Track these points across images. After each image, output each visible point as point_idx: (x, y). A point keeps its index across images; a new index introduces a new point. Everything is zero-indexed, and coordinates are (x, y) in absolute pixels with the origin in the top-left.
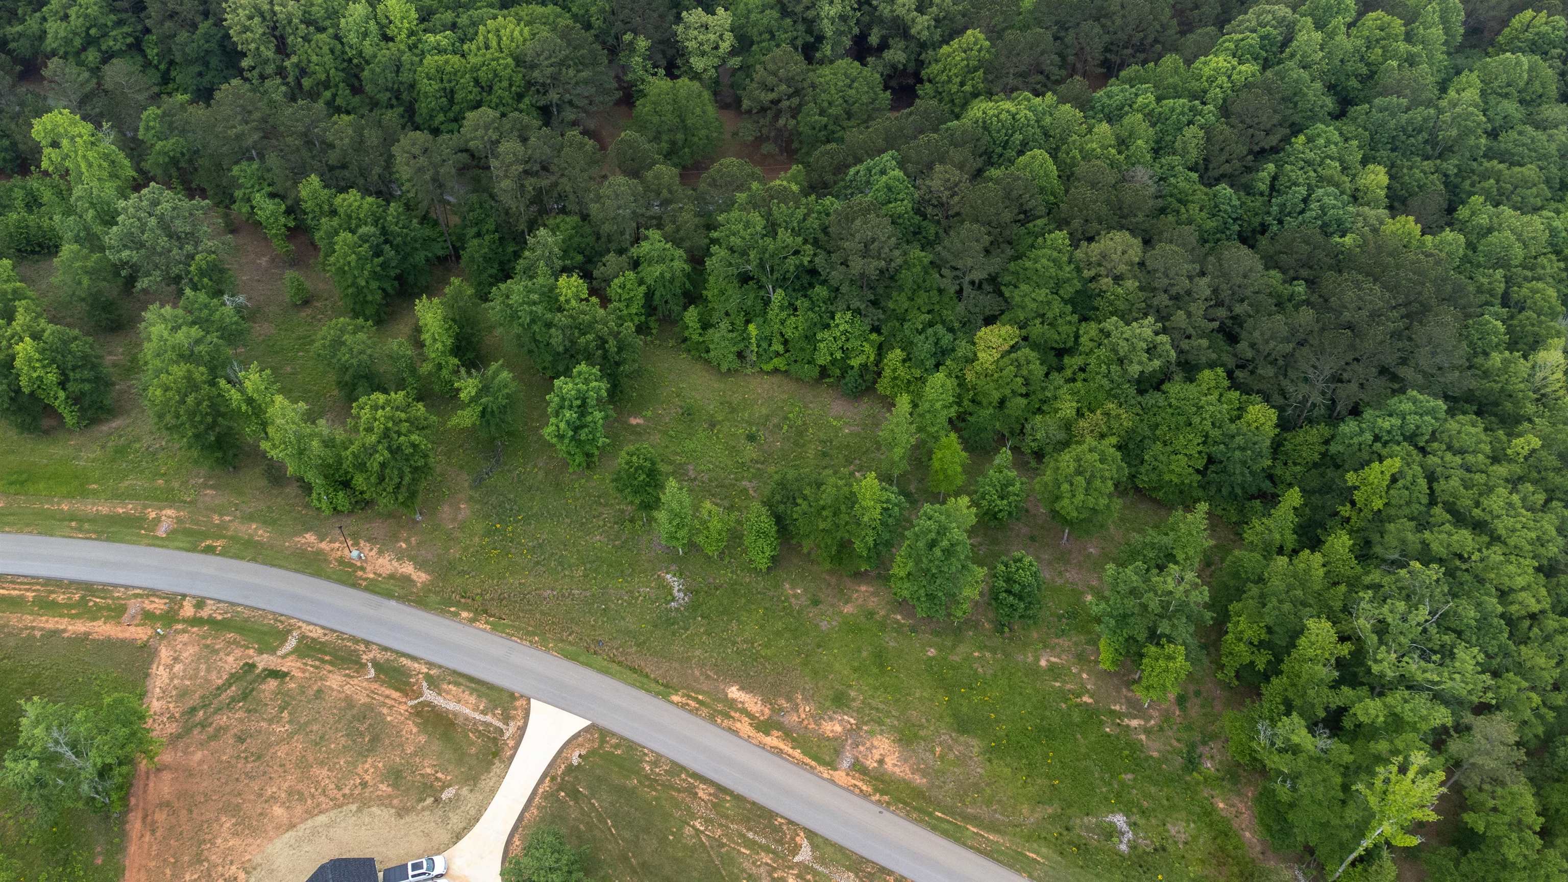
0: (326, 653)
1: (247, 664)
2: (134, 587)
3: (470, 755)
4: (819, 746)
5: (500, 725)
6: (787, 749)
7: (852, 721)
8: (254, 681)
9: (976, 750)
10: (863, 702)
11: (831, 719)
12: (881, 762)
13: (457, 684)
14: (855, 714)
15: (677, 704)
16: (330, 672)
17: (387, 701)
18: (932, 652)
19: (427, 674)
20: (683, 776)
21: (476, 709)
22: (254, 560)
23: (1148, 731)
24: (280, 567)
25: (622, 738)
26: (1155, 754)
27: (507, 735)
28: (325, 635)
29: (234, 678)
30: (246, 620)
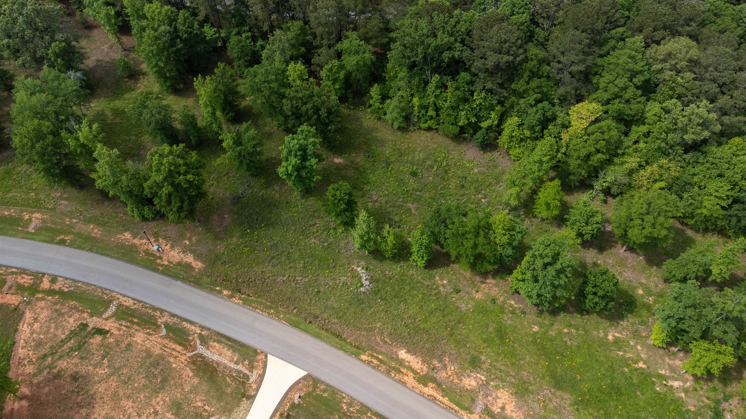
0: (134, 317)
1: (82, 324)
2: (12, 267)
3: (227, 394)
4: (460, 396)
5: (247, 372)
6: (439, 397)
7: (483, 378)
8: (86, 337)
9: (568, 402)
10: (490, 365)
11: (469, 376)
12: (503, 408)
13: (219, 342)
14: (485, 373)
15: (364, 362)
16: (136, 330)
17: (174, 353)
18: (536, 329)
19: (200, 334)
20: (369, 414)
21: (231, 360)
22: (90, 250)
23: (686, 391)
24: (108, 255)
25: (328, 385)
26: (692, 409)
27: (251, 380)
28: (135, 304)
29: (73, 334)
30: (83, 292)
